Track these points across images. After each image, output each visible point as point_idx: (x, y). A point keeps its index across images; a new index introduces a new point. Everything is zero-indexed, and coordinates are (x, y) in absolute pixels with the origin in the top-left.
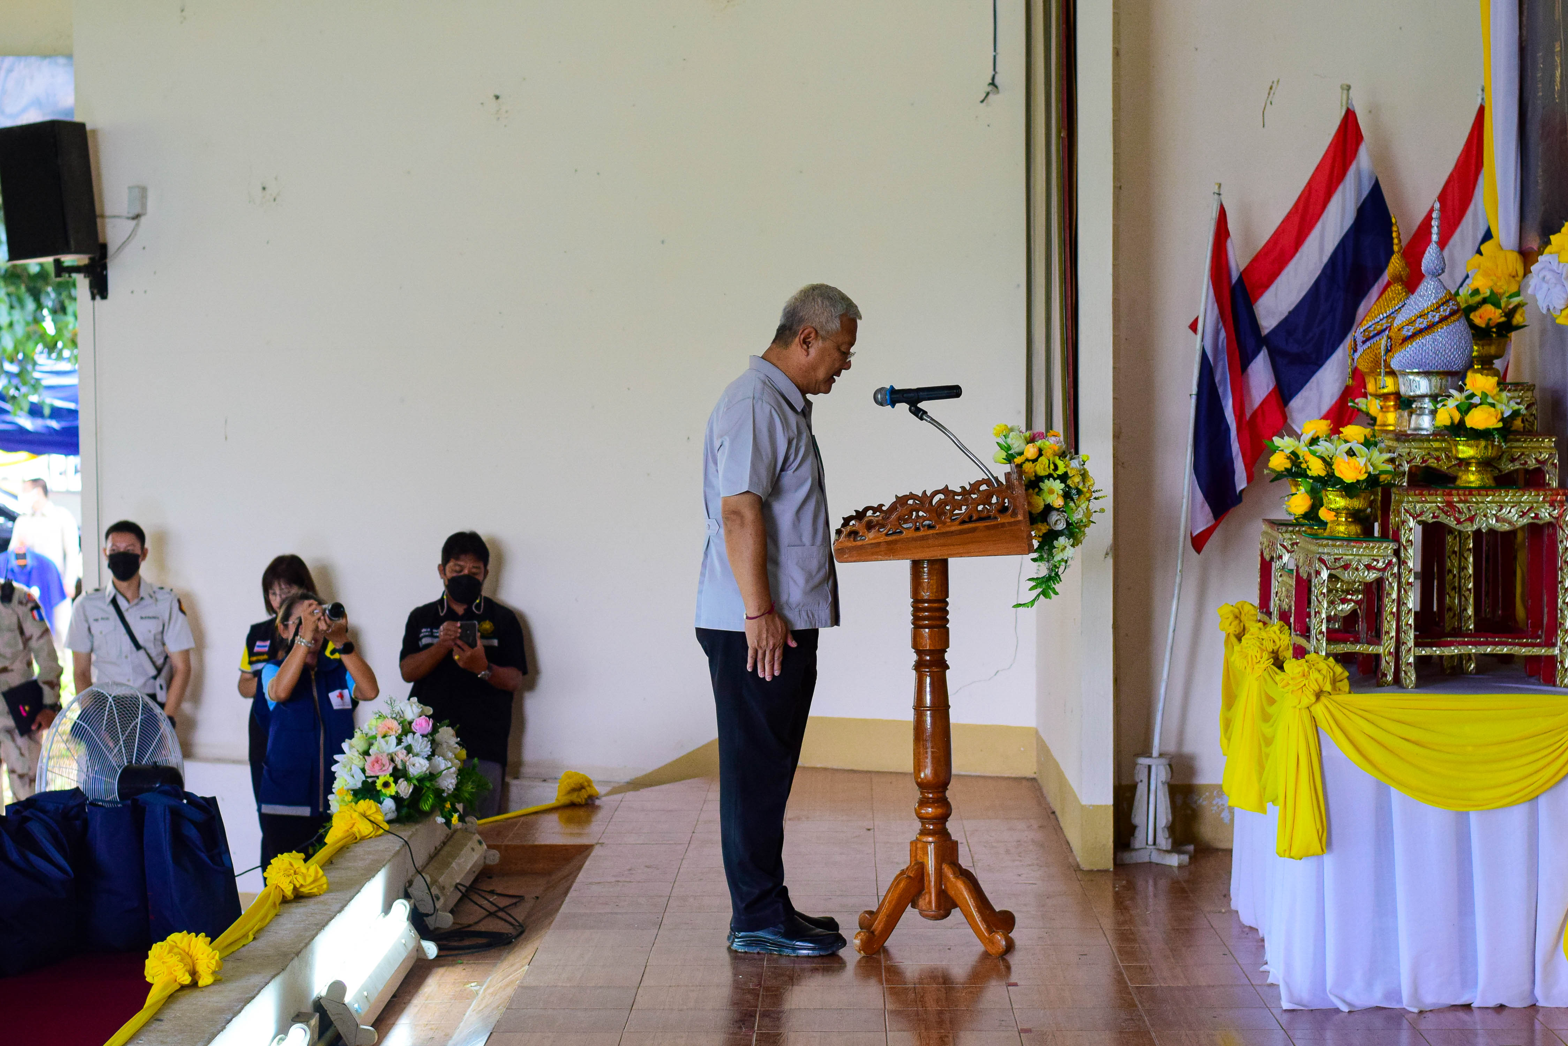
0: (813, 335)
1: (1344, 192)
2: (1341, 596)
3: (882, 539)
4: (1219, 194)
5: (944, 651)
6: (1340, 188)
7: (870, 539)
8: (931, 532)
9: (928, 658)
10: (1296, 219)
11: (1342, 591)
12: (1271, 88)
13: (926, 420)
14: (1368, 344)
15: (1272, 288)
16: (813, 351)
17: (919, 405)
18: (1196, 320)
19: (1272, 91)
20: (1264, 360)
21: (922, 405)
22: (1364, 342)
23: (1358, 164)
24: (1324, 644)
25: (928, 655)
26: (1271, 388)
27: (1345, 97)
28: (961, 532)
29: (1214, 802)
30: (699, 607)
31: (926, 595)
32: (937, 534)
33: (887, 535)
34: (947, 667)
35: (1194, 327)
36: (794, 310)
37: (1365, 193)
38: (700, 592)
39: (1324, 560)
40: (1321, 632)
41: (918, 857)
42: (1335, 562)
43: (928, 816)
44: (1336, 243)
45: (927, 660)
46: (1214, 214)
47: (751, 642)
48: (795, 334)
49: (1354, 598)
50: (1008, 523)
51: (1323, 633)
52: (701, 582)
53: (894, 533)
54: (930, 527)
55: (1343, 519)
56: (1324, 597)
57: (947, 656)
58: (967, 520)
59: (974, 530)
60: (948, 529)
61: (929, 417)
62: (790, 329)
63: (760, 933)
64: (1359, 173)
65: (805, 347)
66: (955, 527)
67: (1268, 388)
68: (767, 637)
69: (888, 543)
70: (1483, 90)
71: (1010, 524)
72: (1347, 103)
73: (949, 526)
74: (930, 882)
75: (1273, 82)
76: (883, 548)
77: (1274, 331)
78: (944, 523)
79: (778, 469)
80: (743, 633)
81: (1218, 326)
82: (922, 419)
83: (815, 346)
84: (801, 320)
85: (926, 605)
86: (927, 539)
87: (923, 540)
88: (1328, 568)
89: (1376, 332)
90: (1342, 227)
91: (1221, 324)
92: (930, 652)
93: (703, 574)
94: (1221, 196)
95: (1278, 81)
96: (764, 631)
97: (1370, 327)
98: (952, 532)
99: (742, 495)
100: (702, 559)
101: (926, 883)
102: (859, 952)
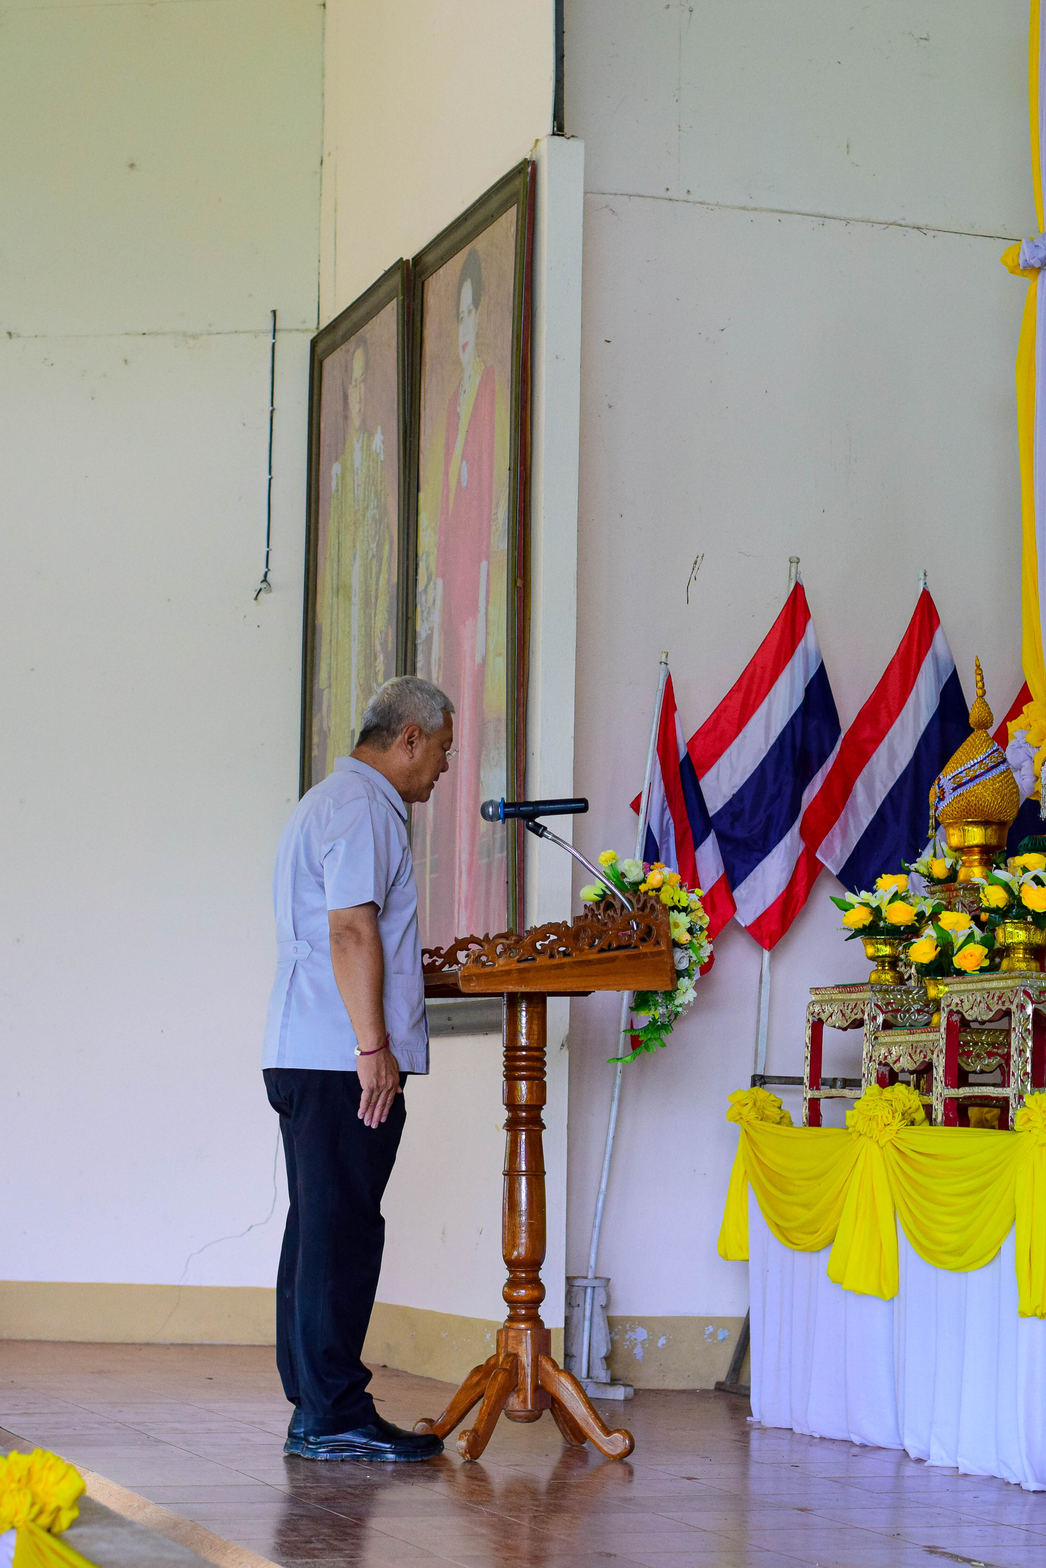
0: (416, 733)
1: (792, 669)
2: (987, 1049)
3: (515, 966)
4: (666, 664)
5: (540, 1108)
6: (789, 665)
7: (499, 965)
8: (567, 960)
9: (524, 1114)
10: (740, 696)
11: (988, 1044)
12: (695, 563)
13: (547, 837)
14: (960, 791)
15: (714, 770)
16: (418, 753)
17: (537, 820)
18: (639, 797)
19: (697, 566)
20: (713, 844)
21: (540, 820)
22: (954, 789)
23: (806, 643)
24: (1029, 1088)
25: (524, 1111)
26: (721, 874)
27: (793, 570)
28: (600, 962)
29: (627, 1337)
30: (282, 1043)
31: (523, 1041)
32: (574, 963)
33: (519, 961)
34: (544, 1128)
35: (636, 805)
36: (390, 706)
37: (812, 674)
38: (284, 1026)
39: (1029, 993)
40: (1026, 1074)
41: (510, 1347)
42: (1040, 995)
43: (519, 1299)
44: (785, 724)
45: (523, 1117)
46: (662, 686)
47: (365, 1082)
48: (394, 734)
49: (1000, 1051)
50: (651, 953)
51: (1028, 1074)
52: (286, 1015)
53: (527, 960)
54: (565, 954)
55: (1021, 956)
56: (1029, 1034)
57: (543, 1114)
58: (606, 947)
59: (613, 959)
60: (584, 958)
61: (550, 833)
62: (388, 729)
63: (347, 1436)
64: (806, 650)
65: (409, 747)
66: (594, 956)
67: (718, 875)
68: (386, 1075)
69: (520, 971)
70: (925, 575)
71: (653, 954)
72: (796, 577)
73: (587, 954)
74: (525, 1376)
75: (697, 557)
76: (515, 975)
77: (719, 814)
78: (581, 950)
79: (390, 883)
80: (356, 1073)
81: (663, 805)
82: (541, 836)
83: (420, 746)
84: (400, 718)
85: (524, 1053)
86: (563, 968)
87: (557, 969)
88: (1033, 1003)
89: (969, 778)
90: (790, 709)
91: (666, 803)
92: (528, 1107)
93: (288, 1005)
94: (669, 666)
95: (703, 557)
96: (383, 1068)
97: (961, 773)
98: (590, 961)
99: (357, 909)
100: (287, 988)
101: (520, 1378)
102: (463, 1456)
